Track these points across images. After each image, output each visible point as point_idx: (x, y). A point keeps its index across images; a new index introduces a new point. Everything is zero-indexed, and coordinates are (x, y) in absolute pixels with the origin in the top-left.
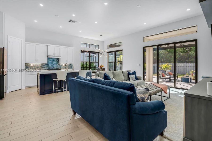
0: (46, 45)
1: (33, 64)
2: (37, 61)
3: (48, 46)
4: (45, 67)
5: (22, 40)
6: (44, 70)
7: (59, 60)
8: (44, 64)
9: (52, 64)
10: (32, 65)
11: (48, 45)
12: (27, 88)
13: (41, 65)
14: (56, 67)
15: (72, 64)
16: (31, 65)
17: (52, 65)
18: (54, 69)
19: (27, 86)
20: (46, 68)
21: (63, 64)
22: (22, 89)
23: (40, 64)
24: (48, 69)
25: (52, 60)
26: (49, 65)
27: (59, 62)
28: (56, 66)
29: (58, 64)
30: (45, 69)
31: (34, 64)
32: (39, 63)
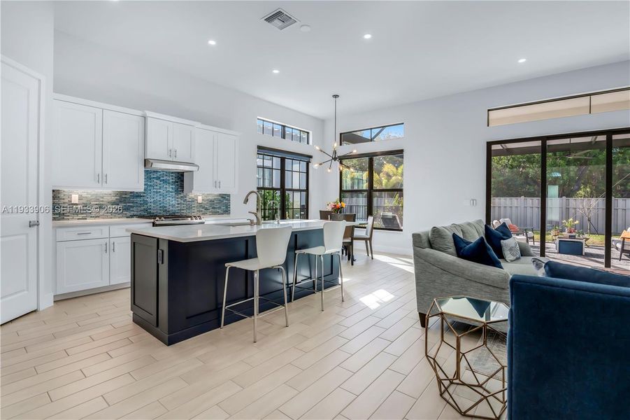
0: (140, 113)
1: (80, 191)
2: (102, 178)
3: (149, 119)
4: (132, 207)
5: (40, 80)
6: (125, 220)
7: (183, 181)
8: (125, 193)
9: (157, 193)
10: (75, 199)
11: (149, 113)
12: (60, 300)
13: (114, 199)
14: (173, 206)
15: (229, 196)
16: (70, 197)
17: (158, 198)
18: (165, 214)
19: (58, 293)
20: (135, 211)
21: (197, 196)
22: (42, 308)
23: (110, 191)
24: (143, 213)
25: (158, 178)
26: (145, 199)
27: (182, 187)
28: (171, 201)
29: (180, 195)
30: (129, 214)
31: (84, 195)
32: (107, 191)
